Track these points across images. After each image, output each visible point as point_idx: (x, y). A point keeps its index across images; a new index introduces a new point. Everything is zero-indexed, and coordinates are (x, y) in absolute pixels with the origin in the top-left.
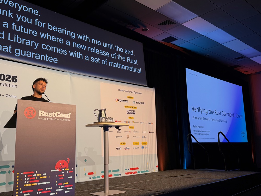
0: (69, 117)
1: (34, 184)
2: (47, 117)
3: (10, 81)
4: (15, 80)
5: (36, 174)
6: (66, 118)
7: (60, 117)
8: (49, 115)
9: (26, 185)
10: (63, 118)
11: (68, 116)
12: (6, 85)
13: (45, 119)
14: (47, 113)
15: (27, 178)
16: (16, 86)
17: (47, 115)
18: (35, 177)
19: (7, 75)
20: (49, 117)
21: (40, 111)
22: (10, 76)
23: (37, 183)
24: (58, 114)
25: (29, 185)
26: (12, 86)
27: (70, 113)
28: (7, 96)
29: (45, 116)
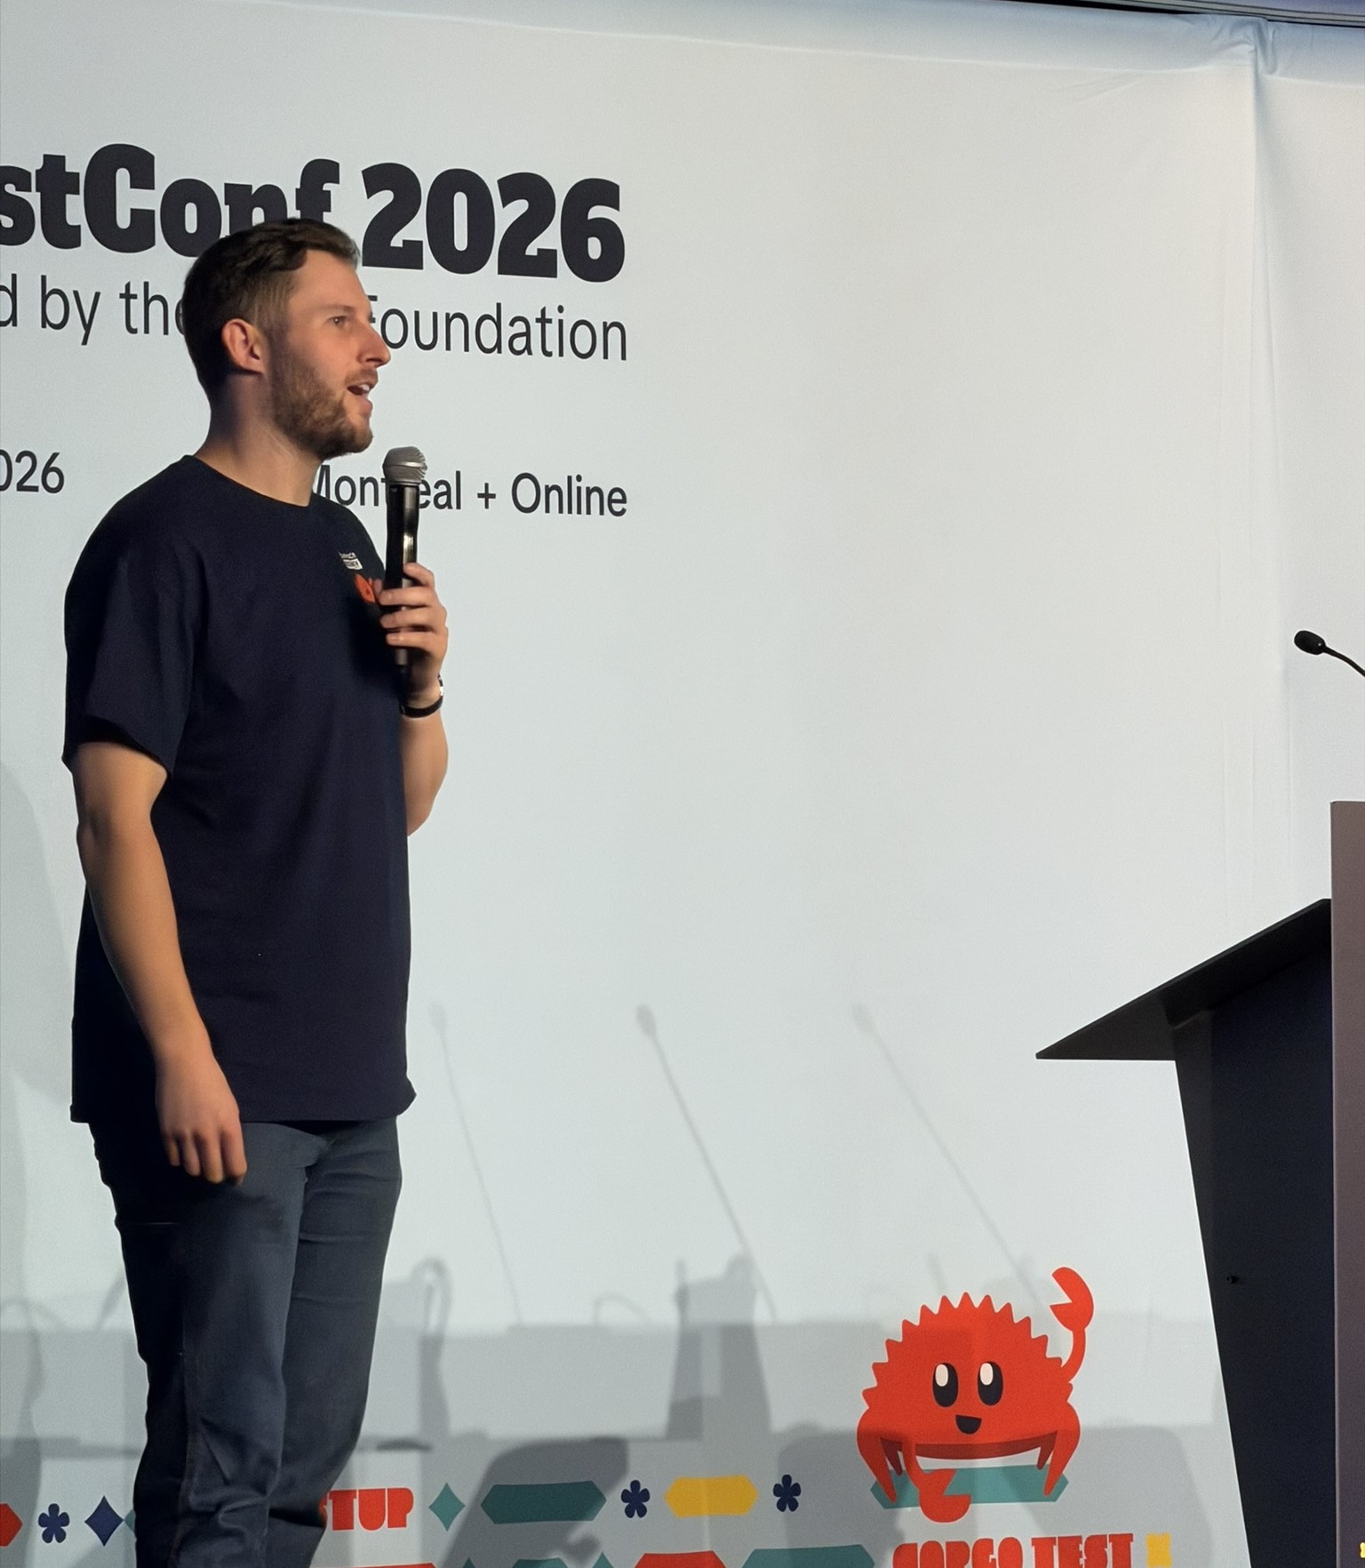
3: (544, 266)
4: (594, 248)
12: (508, 331)
16: (614, 333)
19: (513, 189)
22: (537, 197)
26: (568, 339)
28: (527, 493)
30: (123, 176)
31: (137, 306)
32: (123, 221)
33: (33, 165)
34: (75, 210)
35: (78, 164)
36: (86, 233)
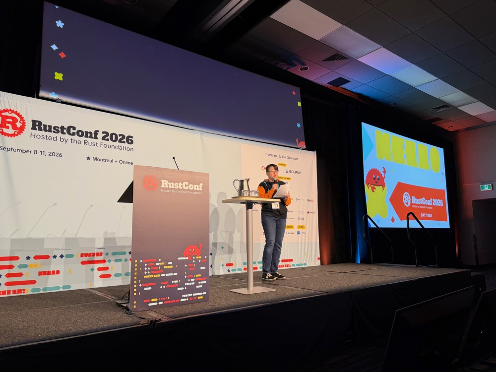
0: (201, 189)
1: (157, 276)
2: (172, 189)
3: (124, 142)
4: (130, 141)
5: (160, 262)
6: (197, 191)
7: (189, 189)
8: (174, 186)
9: (147, 277)
10: (193, 190)
11: (199, 187)
12: (119, 148)
13: (170, 191)
14: (173, 184)
15: (147, 267)
16: (132, 149)
17: (172, 186)
18: (158, 266)
19: (120, 135)
20: (174, 189)
21: (163, 181)
22: (123, 136)
23: (161, 274)
24: (186, 186)
25: (151, 276)
26: (126, 149)
27: (202, 184)
28: (121, 162)
29: (170, 187)
30: (72, 129)
31: (73, 141)
32: (71, 133)
33: (60, 126)
34: (65, 131)
35: (66, 127)
36: (66, 133)
